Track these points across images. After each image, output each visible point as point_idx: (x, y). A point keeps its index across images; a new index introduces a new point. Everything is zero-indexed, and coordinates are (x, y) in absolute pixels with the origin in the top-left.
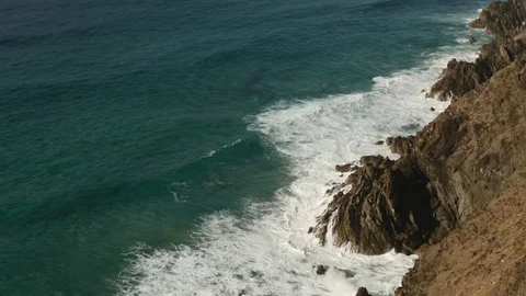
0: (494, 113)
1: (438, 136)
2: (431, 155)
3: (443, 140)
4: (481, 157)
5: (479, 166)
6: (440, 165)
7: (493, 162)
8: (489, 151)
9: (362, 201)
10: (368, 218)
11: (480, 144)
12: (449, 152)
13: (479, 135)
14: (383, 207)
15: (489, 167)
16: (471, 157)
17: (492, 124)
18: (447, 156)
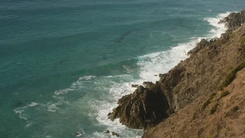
0: (196, 69)
1: (171, 77)
2: (167, 85)
3: (173, 79)
4: (187, 88)
5: (185, 92)
6: (170, 90)
7: (191, 91)
8: (191, 86)
9: (133, 103)
10: (134, 111)
11: (188, 83)
12: (174, 85)
13: (188, 78)
14: (141, 107)
15: (190, 94)
16: (183, 88)
17: (194, 74)
18: (174, 86)
